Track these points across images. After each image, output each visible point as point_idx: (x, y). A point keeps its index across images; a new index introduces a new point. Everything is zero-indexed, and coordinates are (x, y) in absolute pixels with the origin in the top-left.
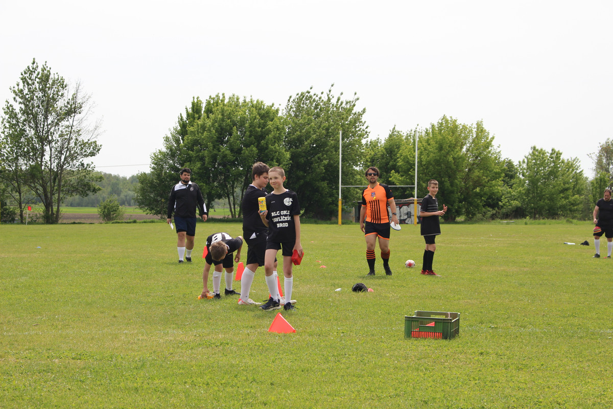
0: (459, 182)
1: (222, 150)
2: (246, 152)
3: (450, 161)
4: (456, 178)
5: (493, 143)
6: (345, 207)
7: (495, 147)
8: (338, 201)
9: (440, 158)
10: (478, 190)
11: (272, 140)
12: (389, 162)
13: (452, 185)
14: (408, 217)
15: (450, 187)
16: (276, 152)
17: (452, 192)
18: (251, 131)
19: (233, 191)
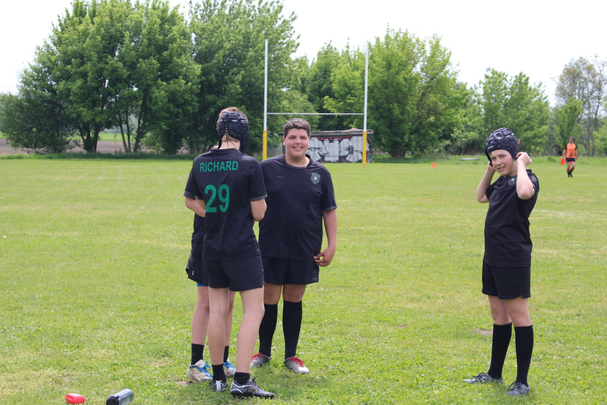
0: (411, 107)
1: (110, 62)
2: (143, 65)
3: (400, 81)
4: (407, 104)
5: (451, 60)
6: (271, 141)
7: (454, 65)
8: (262, 133)
9: (388, 79)
10: (432, 119)
11: (177, 51)
12: (323, 85)
13: (402, 113)
14: (349, 153)
15: (400, 116)
16: (183, 67)
17: (402, 121)
18: (149, 40)
19: (127, 118)
